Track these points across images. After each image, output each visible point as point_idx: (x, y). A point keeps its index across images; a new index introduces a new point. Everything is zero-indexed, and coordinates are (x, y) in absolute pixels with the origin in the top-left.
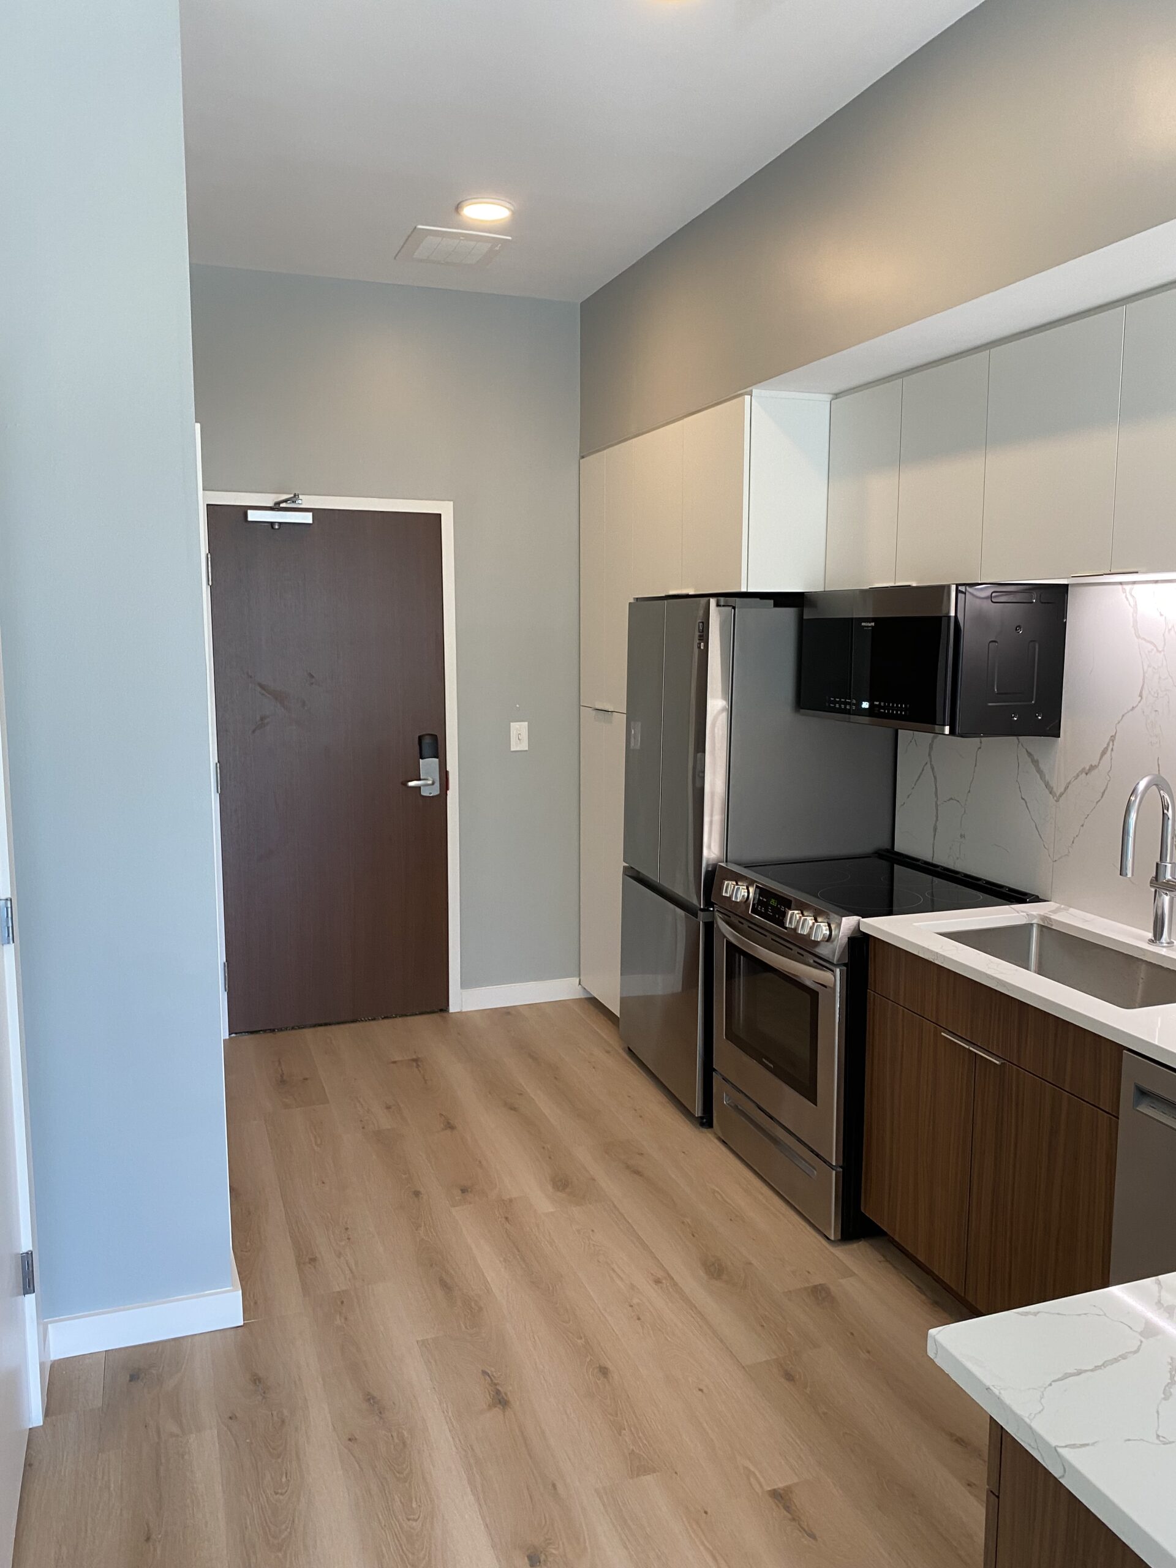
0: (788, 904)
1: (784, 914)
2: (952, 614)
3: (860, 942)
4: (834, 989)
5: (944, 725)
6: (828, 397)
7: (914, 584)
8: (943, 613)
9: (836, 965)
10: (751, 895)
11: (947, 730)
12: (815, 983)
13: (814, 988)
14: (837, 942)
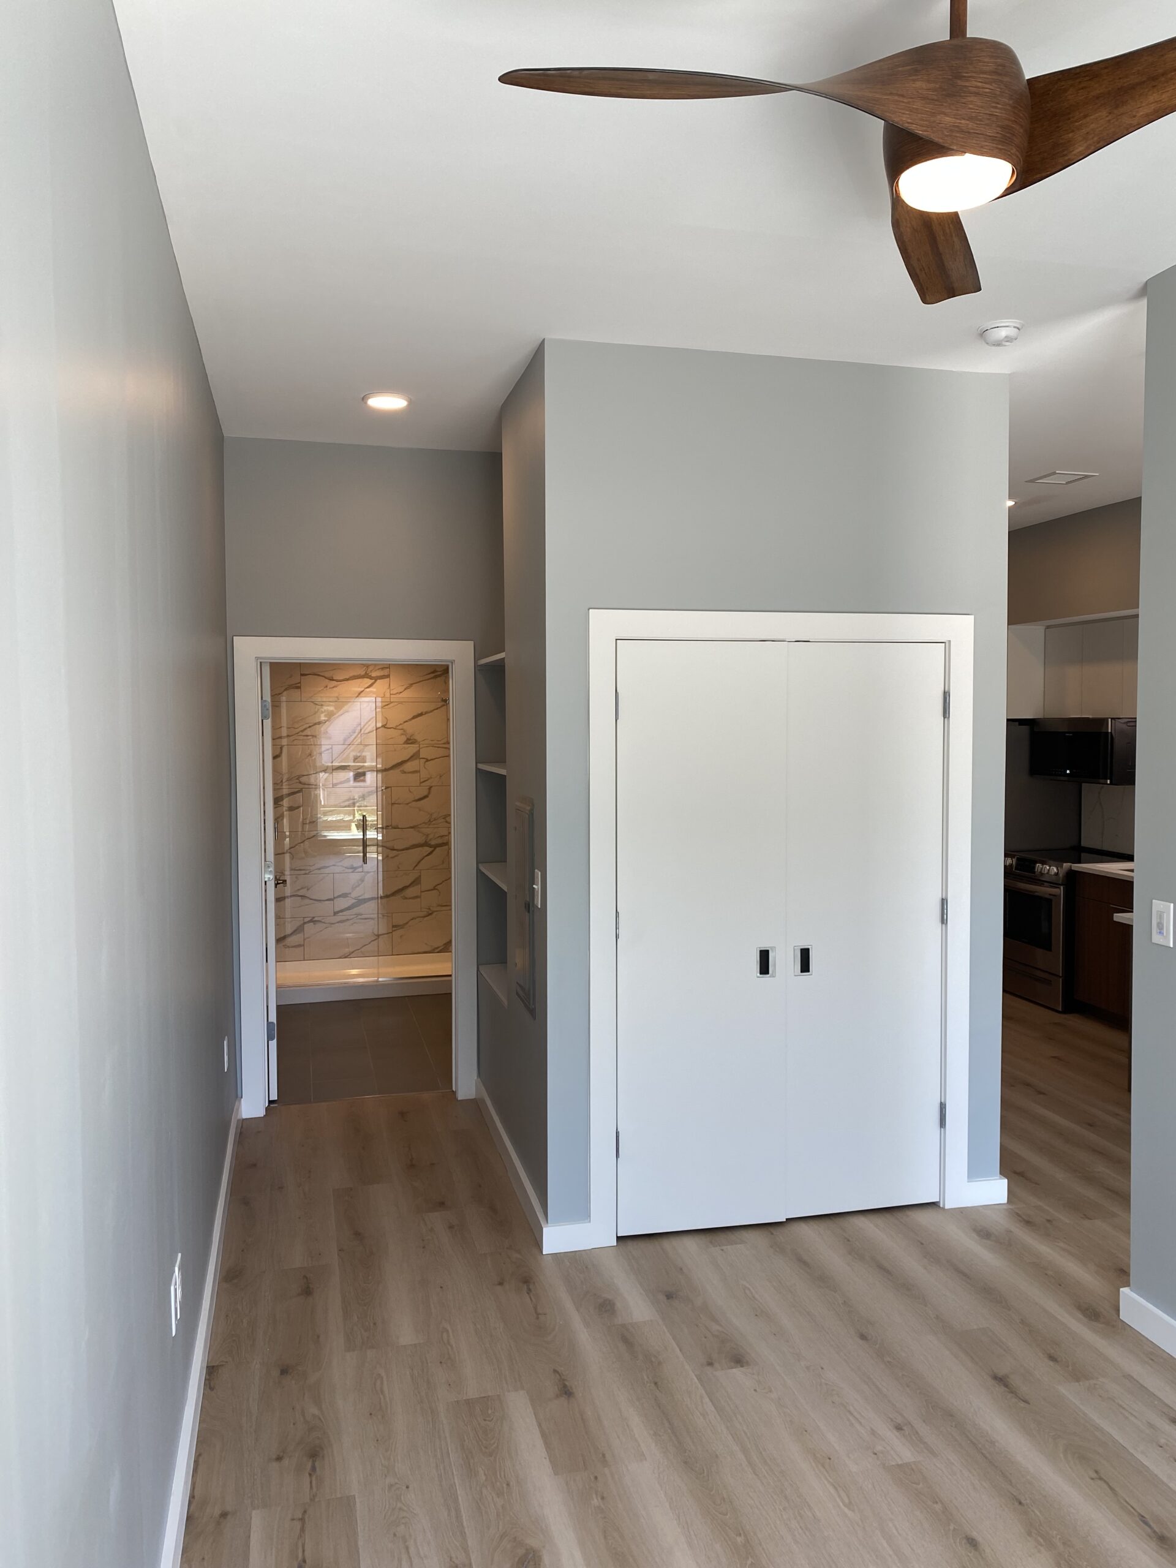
0: (1036, 862)
1: (1034, 868)
2: (1110, 731)
3: (1072, 875)
4: (1060, 896)
5: (1107, 779)
6: (1044, 627)
7: (1091, 717)
8: (1104, 730)
9: (1060, 885)
10: (1014, 863)
11: (1109, 782)
12: (1050, 895)
13: (1051, 897)
14: (1061, 875)
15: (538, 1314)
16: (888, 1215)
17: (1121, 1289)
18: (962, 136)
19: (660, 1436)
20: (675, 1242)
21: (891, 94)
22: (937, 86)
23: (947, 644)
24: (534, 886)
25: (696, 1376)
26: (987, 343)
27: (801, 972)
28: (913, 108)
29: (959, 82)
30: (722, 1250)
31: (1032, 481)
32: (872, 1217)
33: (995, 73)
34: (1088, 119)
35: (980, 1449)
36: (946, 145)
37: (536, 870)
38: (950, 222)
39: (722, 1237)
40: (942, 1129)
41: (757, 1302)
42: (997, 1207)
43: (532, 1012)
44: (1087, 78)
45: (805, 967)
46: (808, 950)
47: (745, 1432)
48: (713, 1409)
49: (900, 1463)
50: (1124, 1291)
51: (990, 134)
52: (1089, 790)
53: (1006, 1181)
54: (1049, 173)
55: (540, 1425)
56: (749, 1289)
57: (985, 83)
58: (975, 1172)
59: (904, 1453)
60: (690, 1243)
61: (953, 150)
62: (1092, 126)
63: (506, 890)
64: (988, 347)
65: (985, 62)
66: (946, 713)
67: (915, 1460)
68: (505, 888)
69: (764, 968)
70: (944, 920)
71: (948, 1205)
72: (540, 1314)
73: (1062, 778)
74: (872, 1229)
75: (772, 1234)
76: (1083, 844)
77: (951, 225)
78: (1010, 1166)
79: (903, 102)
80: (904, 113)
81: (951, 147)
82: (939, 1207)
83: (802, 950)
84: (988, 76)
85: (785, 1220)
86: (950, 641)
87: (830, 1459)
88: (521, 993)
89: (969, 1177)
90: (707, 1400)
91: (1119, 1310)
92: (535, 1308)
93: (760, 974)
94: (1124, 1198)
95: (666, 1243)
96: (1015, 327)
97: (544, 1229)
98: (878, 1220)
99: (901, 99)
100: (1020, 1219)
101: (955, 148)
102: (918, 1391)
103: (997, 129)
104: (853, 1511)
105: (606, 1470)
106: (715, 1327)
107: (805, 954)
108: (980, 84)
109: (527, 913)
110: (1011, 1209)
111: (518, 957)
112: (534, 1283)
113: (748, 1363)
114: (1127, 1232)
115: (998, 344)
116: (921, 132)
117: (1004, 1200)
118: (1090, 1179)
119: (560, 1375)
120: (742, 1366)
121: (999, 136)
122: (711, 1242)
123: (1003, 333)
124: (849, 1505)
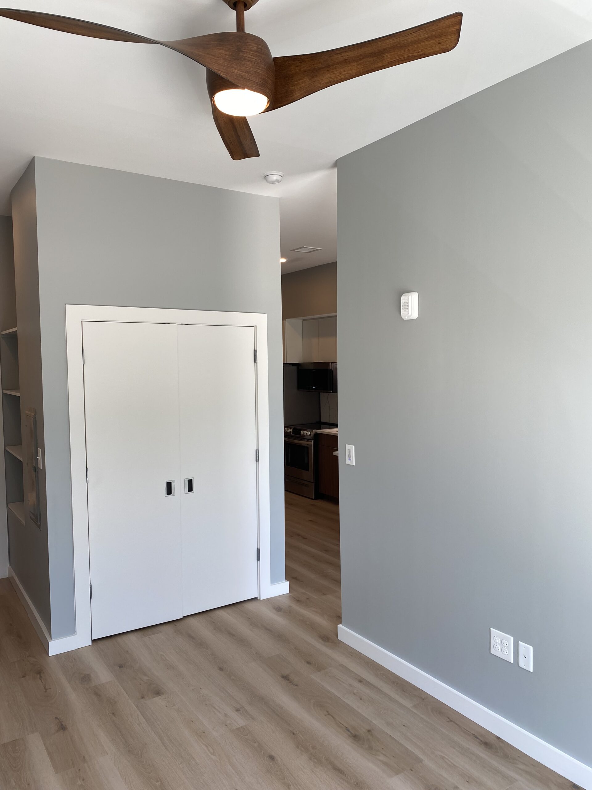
0: (301, 430)
1: (300, 433)
2: (331, 368)
3: (316, 435)
4: (312, 445)
5: (331, 391)
6: (302, 320)
7: (323, 362)
8: (329, 368)
9: (312, 440)
10: (292, 431)
12: (308, 445)
13: (307, 446)
14: (312, 436)
15: (46, 689)
16: (233, 607)
17: (338, 625)
18: (243, 80)
19: (115, 740)
20: (125, 638)
21: (208, 54)
22: (231, 54)
23: (255, 327)
24: (38, 457)
25: (135, 705)
26: (268, 182)
27: (188, 491)
28: (219, 63)
29: (241, 54)
30: (149, 638)
31: (294, 250)
32: (226, 609)
33: (257, 52)
34: (301, 81)
35: (276, 712)
36: (235, 83)
37: (39, 449)
38: (242, 121)
39: (150, 631)
40: (258, 561)
41: (167, 661)
42: (283, 595)
43: (39, 527)
44: (300, 62)
45: (190, 489)
46: (192, 480)
47: (161, 729)
48: (144, 720)
49: (238, 727)
50: (340, 626)
51: (256, 81)
52: (324, 396)
53: (288, 582)
54: (284, 104)
55: (47, 749)
56: (163, 655)
57: (253, 56)
58: (274, 580)
59: (240, 721)
60: (133, 637)
61: (239, 86)
62: (303, 85)
63: (22, 461)
64: (268, 184)
65: (253, 46)
66: (256, 360)
67: (245, 724)
68: (21, 459)
69: (169, 491)
70: (257, 460)
71: (262, 598)
72: (47, 689)
73: (311, 390)
74: (226, 616)
75: (176, 625)
76: (321, 421)
77: (243, 123)
78: (290, 575)
79: (214, 59)
80: (214, 65)
81: (238, 85)
82: (258, 599)
83: (188, 480)
84: (255, 53)
85: (182, 618)
86: (256, 326)
87: (204, 733)
88: (32, 517)
89: (271, 583)
90: (141, 716)
91: (337, 635)
92: (45, 687)
93: (167, 494)
94: (338, 582)
95: (119, 639)
96: (280, 175)
97: (49, 643)
98: (229, 610)
99: (213, 57)
100: (295, 599)
101: (240, 85)
102: (247, 691)
103: (260, 79)
104: (215, 756)
105: (85, 764)
106: (145, 678)
107: (190, 482)
108: (250, 56)
109: (34, 473)
110: (290, 595)
111: (30, 497)
112: (44, 673)
113: (163, 694)
114: (340, 598)
115: (273, 183)
116: (223, 75)
117: (288, 592)
118: (325, 576)
119: (58, 720)
120: (160, 695)
121: (260, 83)
122: (144, 635)
123: (275, 178)
124: (213, 754)
